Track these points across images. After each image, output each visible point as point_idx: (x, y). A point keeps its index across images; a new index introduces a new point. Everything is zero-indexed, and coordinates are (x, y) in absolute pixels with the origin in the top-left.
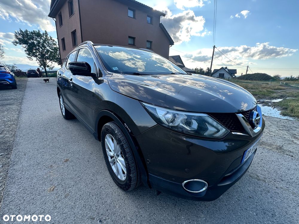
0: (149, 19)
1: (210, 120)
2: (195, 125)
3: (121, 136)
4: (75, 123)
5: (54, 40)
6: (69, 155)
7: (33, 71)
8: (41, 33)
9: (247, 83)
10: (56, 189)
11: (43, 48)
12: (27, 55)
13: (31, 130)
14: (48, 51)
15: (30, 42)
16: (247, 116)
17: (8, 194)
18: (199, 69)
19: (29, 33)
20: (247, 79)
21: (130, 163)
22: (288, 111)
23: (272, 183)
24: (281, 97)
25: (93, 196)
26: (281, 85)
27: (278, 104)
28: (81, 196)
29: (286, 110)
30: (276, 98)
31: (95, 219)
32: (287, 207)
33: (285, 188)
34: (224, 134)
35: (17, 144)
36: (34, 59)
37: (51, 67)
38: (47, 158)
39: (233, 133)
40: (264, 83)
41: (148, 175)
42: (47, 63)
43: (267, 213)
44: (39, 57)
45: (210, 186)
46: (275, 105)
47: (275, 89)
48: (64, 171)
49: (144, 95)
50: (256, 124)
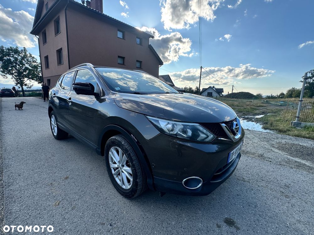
0: (138, 40)
1: (201, 128)
2: (190, 133)
3: (128, 146)
4: (67, 143)
5: (33, 58)
6: (68, 173)
7: (8, 90)
8: (20, 50)
9: (233, 101)
10: (61, 203)
11: (21, 66)
12: (1, 73)
13: (20, 152)
14: (27, 68)
15: (5, 58)
16: (229, 125)
17: (10, 213)
18: (188, 88)
19: (5, 49)
20: (233, 98)
21: (137, 169)
22: (268, 125)
23: (255, 183)
24: (263, 113)
25: (100, 206)
26: (262, 103)
27: (260, 120)
28: (88, 207)
29: (267, 125)
30: (258, 114)
31: (106, 224)
32: (266, 199)
33: (265, 186)
34: (212, 139)
35: (7, 166)
36: (10, 77)
37: (30, 85)
38: (45, 177)
39: (219, 138)
40: (248, 101)
41: (153, 178)
42: (24, 81)
43: (251, 205)
44: (15, 75)
45: (205, 182)
46: (257, 121)
47: (257, 107)
48: (66, 188)
49: (146, 110)
50: (236, 132)
